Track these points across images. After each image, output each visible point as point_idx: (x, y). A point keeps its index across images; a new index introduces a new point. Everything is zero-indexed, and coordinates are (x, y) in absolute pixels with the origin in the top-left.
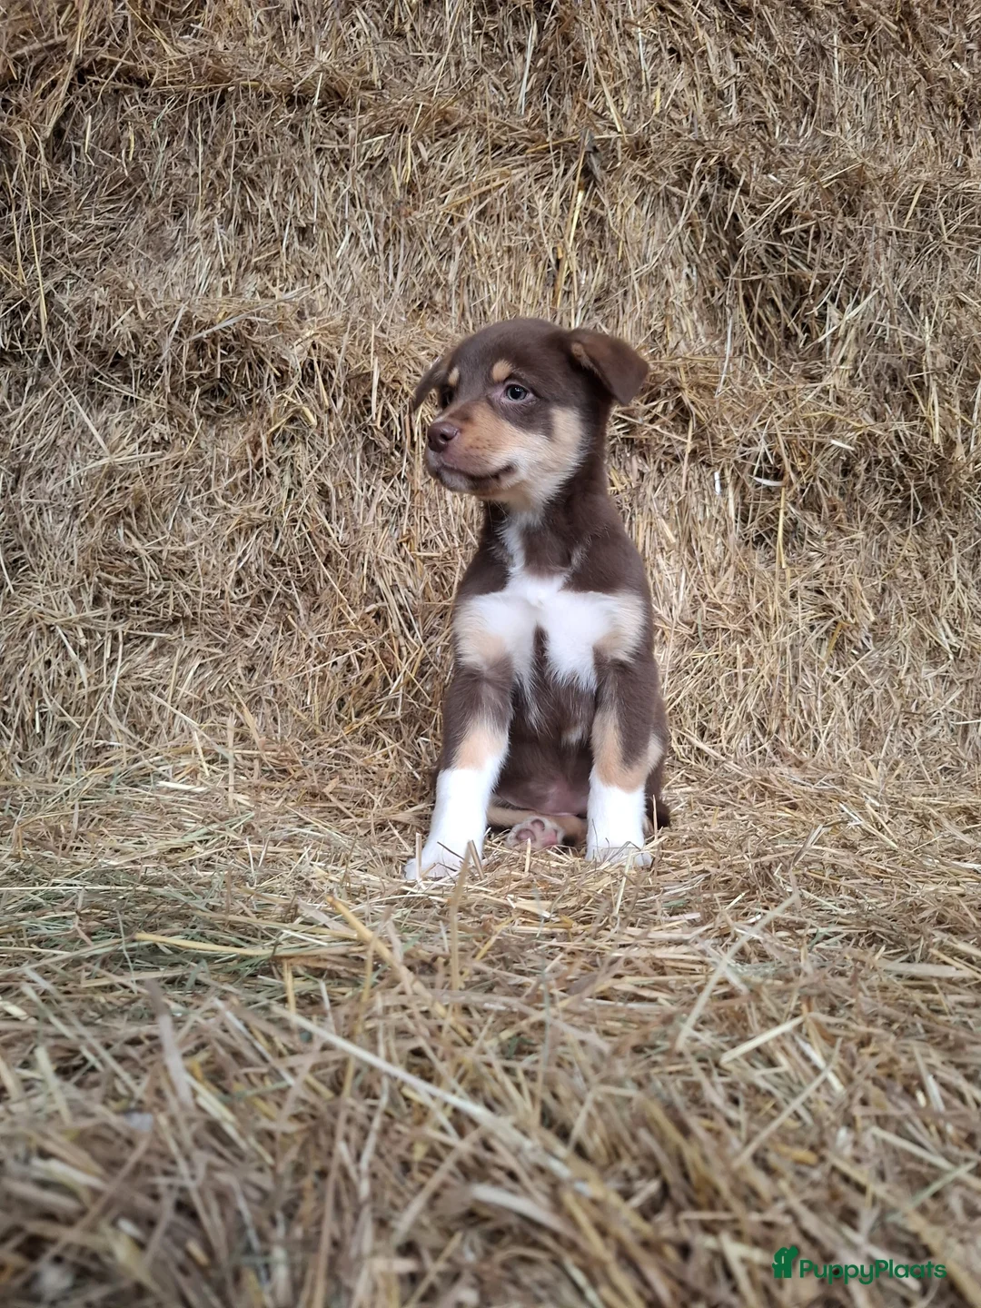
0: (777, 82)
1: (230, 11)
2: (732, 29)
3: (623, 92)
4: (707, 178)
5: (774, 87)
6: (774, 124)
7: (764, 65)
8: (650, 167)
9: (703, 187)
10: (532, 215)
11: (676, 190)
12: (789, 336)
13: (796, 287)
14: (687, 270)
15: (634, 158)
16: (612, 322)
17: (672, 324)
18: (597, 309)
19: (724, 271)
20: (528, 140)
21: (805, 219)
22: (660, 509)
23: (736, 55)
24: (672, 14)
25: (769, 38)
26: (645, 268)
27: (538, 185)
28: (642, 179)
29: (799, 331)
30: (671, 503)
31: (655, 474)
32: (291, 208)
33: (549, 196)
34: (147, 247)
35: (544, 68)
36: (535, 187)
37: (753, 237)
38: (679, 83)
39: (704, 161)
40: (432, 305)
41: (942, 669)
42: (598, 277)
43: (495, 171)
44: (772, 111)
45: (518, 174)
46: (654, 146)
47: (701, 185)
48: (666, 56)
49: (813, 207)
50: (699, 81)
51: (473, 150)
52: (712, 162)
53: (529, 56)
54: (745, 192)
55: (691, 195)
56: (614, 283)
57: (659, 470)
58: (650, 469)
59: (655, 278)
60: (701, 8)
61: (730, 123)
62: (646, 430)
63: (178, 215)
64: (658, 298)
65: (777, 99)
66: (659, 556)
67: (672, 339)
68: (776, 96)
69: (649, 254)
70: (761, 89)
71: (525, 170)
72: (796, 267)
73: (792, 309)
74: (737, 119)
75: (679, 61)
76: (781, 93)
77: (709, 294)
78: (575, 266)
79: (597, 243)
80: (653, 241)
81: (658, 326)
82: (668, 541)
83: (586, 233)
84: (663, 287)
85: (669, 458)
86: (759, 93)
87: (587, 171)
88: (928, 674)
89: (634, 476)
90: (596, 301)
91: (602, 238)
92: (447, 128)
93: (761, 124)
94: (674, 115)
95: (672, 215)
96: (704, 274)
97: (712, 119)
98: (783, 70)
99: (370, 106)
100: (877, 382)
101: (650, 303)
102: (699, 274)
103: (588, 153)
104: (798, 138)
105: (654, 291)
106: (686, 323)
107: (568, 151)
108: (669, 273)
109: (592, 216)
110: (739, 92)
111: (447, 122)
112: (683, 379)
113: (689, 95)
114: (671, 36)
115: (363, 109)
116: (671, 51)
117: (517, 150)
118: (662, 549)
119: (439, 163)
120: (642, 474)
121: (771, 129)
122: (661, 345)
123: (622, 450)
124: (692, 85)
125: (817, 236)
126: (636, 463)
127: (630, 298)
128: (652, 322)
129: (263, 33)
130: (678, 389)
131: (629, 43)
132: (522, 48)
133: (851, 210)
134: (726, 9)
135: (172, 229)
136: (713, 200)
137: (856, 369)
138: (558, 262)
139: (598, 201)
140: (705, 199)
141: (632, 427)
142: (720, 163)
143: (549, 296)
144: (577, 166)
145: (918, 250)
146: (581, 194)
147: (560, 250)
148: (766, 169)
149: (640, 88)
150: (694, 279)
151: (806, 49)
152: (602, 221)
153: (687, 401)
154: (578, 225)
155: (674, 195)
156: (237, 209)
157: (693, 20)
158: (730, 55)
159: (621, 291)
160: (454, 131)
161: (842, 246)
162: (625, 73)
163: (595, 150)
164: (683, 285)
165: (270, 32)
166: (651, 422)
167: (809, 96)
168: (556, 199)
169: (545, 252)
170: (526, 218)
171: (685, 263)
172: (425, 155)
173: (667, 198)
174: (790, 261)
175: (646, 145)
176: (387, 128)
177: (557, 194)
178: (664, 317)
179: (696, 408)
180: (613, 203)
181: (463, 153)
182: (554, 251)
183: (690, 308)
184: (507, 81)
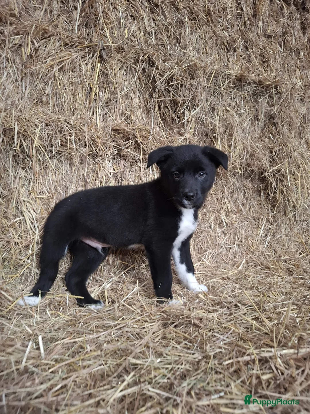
0: (168, 31)
2: (152, 11)
3: (114, 29)
4: (145, 62)
5: (167, 33)
6: (167, 45)
7: (163, 25)
8: (124, 57)
9: (143, 65)
10: (81, 70)
11: (134, 66)
12: (173, 120)
13: (175, 103)
14: (138, 94)
15: (118, 53)
16: (112, 111)
17: (133, 113)
18: (107, 106)
19: (151, 96)
20: (79, 43)
21: (177, 80)
22: (132, 179)
23: (154, 20)
24: (132, 3)
25: (165, 16)
26: (123, 93)
27: (83, 60)
28: (121, 61)
29: (176, 118)
30: (135, 176)
31: (129, 166)
33: (87, 64)
35: (84, 17)
36: (82, 60)
37: (160, 85)
38: (134, 28)
39: (143, 56)
41: (223, 229)
42: (107, 95)
43: (66, 53)
44: (166, 41)
45: (75, 55)
46: (125, 49)
47: (142, 64)
48: (130, 18)
49: (180, 76)
50: (141, 28)
51: (58, 44)
52: (146, 57)
53: (79, 11)
54: (157, 68)
55: (139, 68)
56: (112, 98)
57: (131, 165)
58: (128, 164)
59: (127, 97)
60: (141, 2)
61: (152, 43)
62: (125, 151)
64: (128, 104)
67: (134, 118)
68: (167, 36)
69: (125, 88)
70: (163, 33)
71: (78, 54)
72: (175, 96)
73: (174, 110)
74: (154, 42)
75: (134, 20)
76: (169, 35)
77: (146, 103)
78: (97, 91)
79: (105, 83)
80: (126, 83)
81: (129, 114)
83: (102, 79)
84: (130, 100)
85: (134, 161)
86: (162, 34)
87: (101, 56)
88: (219, 231)
89: (122, 167)
90: (106, 103)
91: (107, 82)
92: (46, 35)
93: (163, 45)
94: (133, 39)
95: (133, 74)
96: (144, 96)
97: (146, 42)
98: (170, 27)
99: (14, 23)
100: (202, 136)
101: (126, 105)
102: (143, 96)
103: (101, 50)
104: (175, 51)
105: (127, 101)
106: (139, 113)
107: (93, 48)
108: (132, 95)
109: (103, 72)
110: (155, 33)
111: (46, 33)
112: (137, 134)
113: (138, 33)
114: (131, 11)
115: (11, 24)
116: (132, 16)
117: (75, 46)
119: (43, 48)
120: (125, 166)
121: (166, 47)
122: (130, 121)
123: (117, 157)
124: (139, 29)
125: (182, 86)
126: (123, 162)
127: (118, 103)
128: (126, 112)
130: (136, 137)
131: (116, 11)
132: (76, 9)
133: (192, 78)
134: (150, 4)
136: (147, 70)
137: (195, 131)
138: (91, 88)
139: (105, 68)
140: (144, 70)
141: (120, 150)
142: (149, 57)
143: (88, 101)
144: (97, 54)
145: (214, 92)
146: (99, 64)
147: (91, 84)
148: (165, 61)
149: (120, 28)
150: (141, 98)
151: (177, 21)
152: (107, 75)
153: (139, 142)
154: (99, 76)
155: (133, 67)
157: (139, 6)
158: (152, 20)
159: (115, 100)
160: (50, 36)
161: (190, 90)
162: (115, 22)
163: (104, 49)
164: (137, 100)
166: (127, 148)
167: (178, 37)
168: (89, 66)
169: (86, 85)
170: (78, 72)
171: (138, 92)
172: (37, 45)
173: (131, 68)
174: (173, 94)
175: (123, 48)
176: (21, 33)
177: (90, 64)
178: (131, 111)
179: (142, 144)
180: (111, 69)
181: (53, 45)
182: (89, 84)
183: (140, 108)
184: (70, 19)
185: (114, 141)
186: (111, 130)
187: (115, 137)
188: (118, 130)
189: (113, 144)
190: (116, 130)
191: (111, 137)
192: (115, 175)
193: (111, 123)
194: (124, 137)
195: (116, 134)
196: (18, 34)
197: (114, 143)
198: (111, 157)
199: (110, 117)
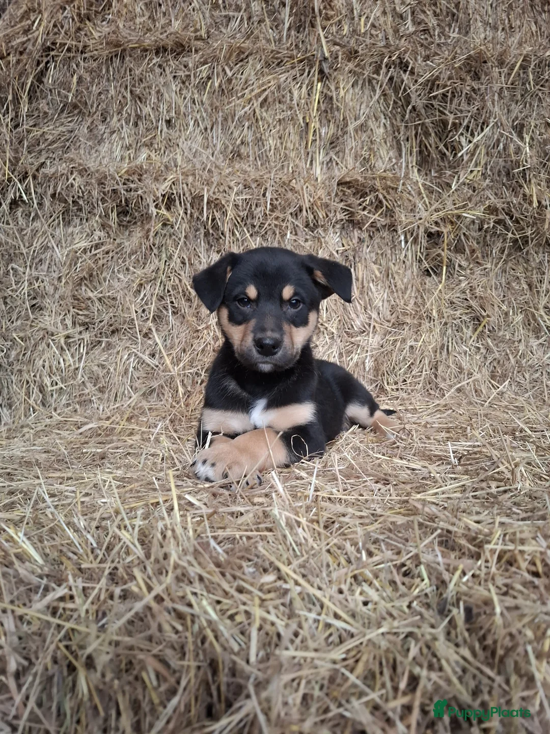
0: (435, 5)
1: (126, 6)
3: (343, 22)
4: (393, 67)
5: (434, 8)
6: (434, 30)
8: (358, 65)
9: (390, 72)
10: (291, 99)
11: (375, 76)
12: (443, 154)
14: (384, 121)
15: (349, 60)
16: (341, 154)
17: (374, 153)
18: (333, 147)
20: (288, 57)
21: (445, 86)
22: (371, 258)
26: (358, 123)
27: (295, 82)
28: (355, 72)
29: (447, 151)
30: (378, 254)
31: (367, 239)
32: (161, 110)
33: (301, 87)
34: (89, 139)
35: (296, 15)
36: (293, 84)
38: (376, 12)
39: (390, 57)
40: (239, 155)
41: (541, 341)
42: (331, 130)
43: (270, 77)
44: (432, 22)
45: (283, 77)
46: (361, 52)
49: (450, 78)
50: (388, 10)
51: (259, 67)
52: (394, 58)
53: (288, 7)
54: (412, 73)
55: (383, 78)
56: (340, 133)
57: (370, 236)
58: (365, 235)
59: (363, 128)
61: (407, 32)
62: (360, 215)
63: (104, 120)
64: (367, 139)
65: (435, 14)
66: (371, 285)
68: (435, 12)
69: (361, 113)
70: (426, 9)
71: (287, 74)
74: (412, 29)
76: (438, 11)
77: (397, 134)
78: (318, 126)
79: (329, 111)
80: (363, 106)
81: (365, 154)
82: (376, 277)
83: (323, 107)
84: (369, 132)
85: (373, 229)
86: (424, 12)
87: (321, 72)
88: (534, 343)
89: (355, 241)
90: (331, 144)
91: (331, 109)
92: (242, 57)
93: (426, 31)
94: (373, 32)
95: (373, 89)
96: (394, 121)
97: (396, 31)
99: (200, 49)
100: (499, 176)
101: (363, 142)
102: (391, 122)
103: (320, 61)
104: (448, 37)
105: (365, 135)
106: (383, 152)
107: (309, 61)
108: (372, 124)
109: (326, 96)
110: (413, 13)
111: (243, 53)
112: (379, 184)
113: (382, 19)
115: (196, 51)
117: (282, 64)
118: (373, 281)
119: (239, 76)
120: (360, 239)
121: (432, 33)
122: (368, 166)
123: (348, 226)
124: (384, 13)
126: (356, 233)
129: (144, 16)
130: (376, 190)
132: (284, 5)
133: (476, 78)
135: (102, 127)
136: (395, 79)
137: (486, 169)
138: (307, 124)
139: (329, 89)
140: (391, 79)
141: (352, 213)
142: (399, 58)
143: (304, 144)
144: (316, 68)
145: (522, 95)
146: (319, 84)
147: (307, 118)
148: (427, 58)
149: (353, 18)
150: (388, 126)
152: (331, 98)
153: (381, 197)
154: (319, 102)
155: (374, 78)
156: (133, 114)
159: (345, 137)
160: (247, 57)
162: (343, 12)
163: (325, 59)
164: (382, 130)
165: (147, 14)
166: (364, 209)
167: (455, 11)
168: (304, 89)
169: (298, 120)
170: (288, 102)
171: (383, 117)
172: (230, 74)
173: (370, 81)
174: (439, 111)
175: (356, 52)
176: (209, 60)
177: (304, 86)
178: (370, 149)
179: (387, 200)
180: (337, 88)
181: (251, 69)
182: (304, 118)
183: (385, 142)
184: (277, 24)
185: (342, 201)
186: (338, 185)
187: (344, 194)
188: (349, 182)
189: (341, 205)
190: (346, 183)
191: (337, 195)
192: (346, 254)
193: (338, 174)
194: (358, 193)
195: (345, 189)
196: (205, 63)
197: (342, 203)
198: (338, 226)
199: (337, 164)
